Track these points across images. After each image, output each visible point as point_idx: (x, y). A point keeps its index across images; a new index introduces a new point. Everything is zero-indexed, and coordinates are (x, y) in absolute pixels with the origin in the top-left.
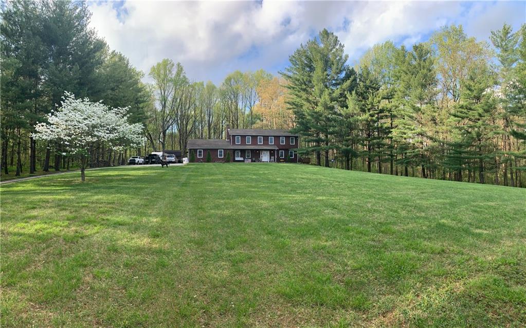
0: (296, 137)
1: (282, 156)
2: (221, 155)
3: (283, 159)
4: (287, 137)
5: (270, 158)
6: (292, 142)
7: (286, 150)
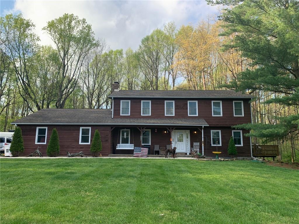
0: (247, 101)
1: (216, 141)
2: (85, 139)
3: (219, 149)
4: (227, 101)
5: (192, 146)
6: (239, 111)
7: (226, 129)
